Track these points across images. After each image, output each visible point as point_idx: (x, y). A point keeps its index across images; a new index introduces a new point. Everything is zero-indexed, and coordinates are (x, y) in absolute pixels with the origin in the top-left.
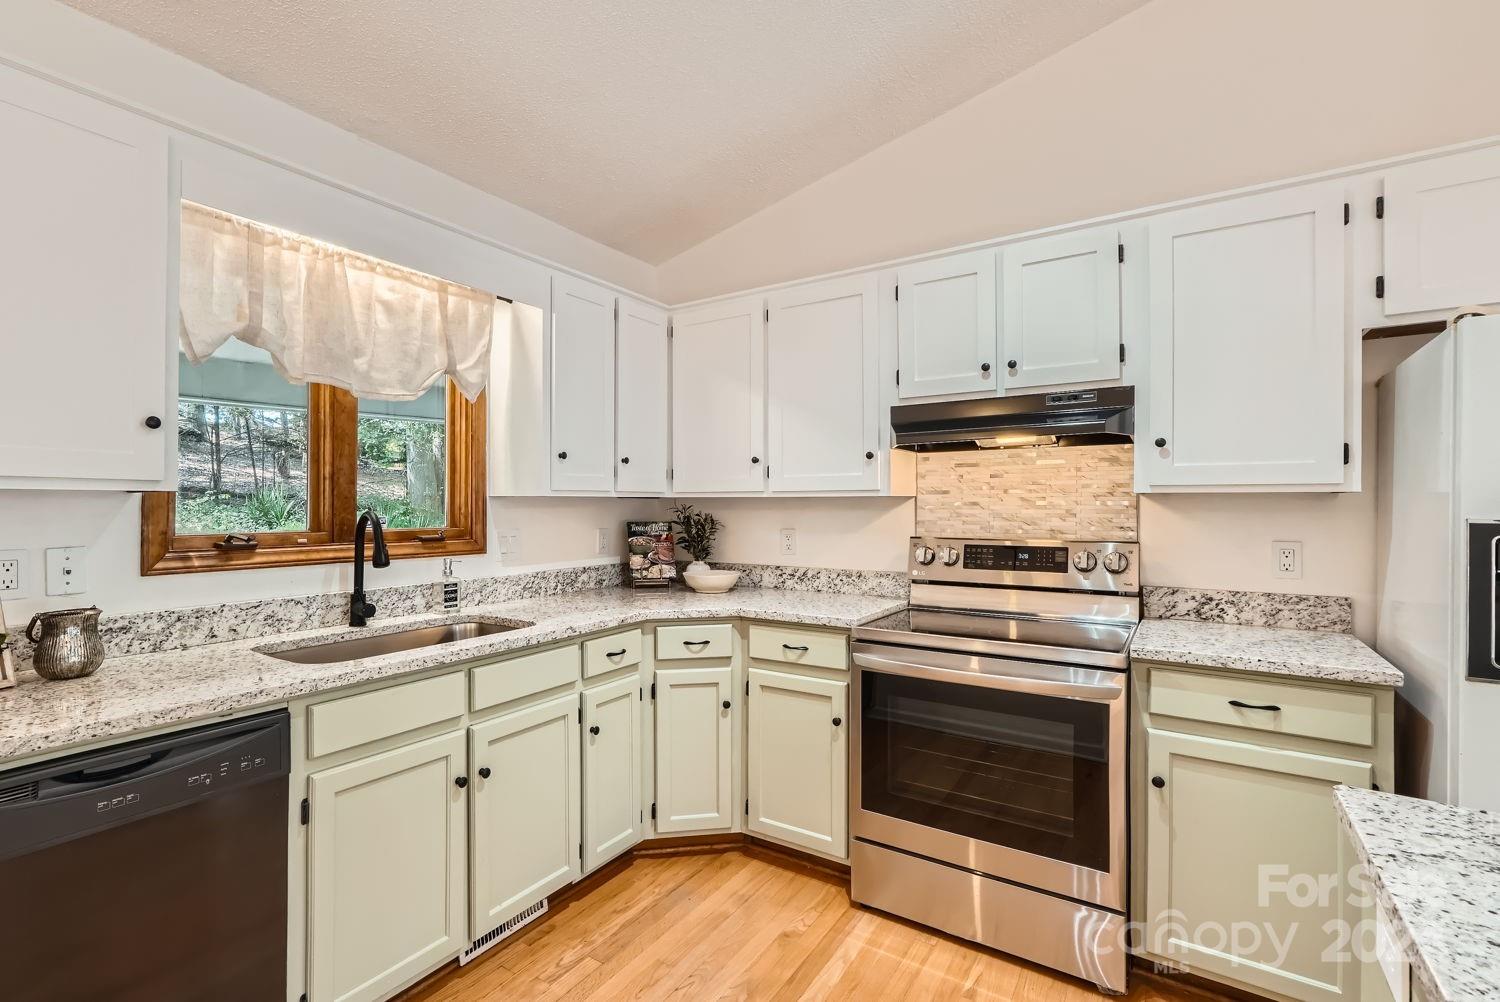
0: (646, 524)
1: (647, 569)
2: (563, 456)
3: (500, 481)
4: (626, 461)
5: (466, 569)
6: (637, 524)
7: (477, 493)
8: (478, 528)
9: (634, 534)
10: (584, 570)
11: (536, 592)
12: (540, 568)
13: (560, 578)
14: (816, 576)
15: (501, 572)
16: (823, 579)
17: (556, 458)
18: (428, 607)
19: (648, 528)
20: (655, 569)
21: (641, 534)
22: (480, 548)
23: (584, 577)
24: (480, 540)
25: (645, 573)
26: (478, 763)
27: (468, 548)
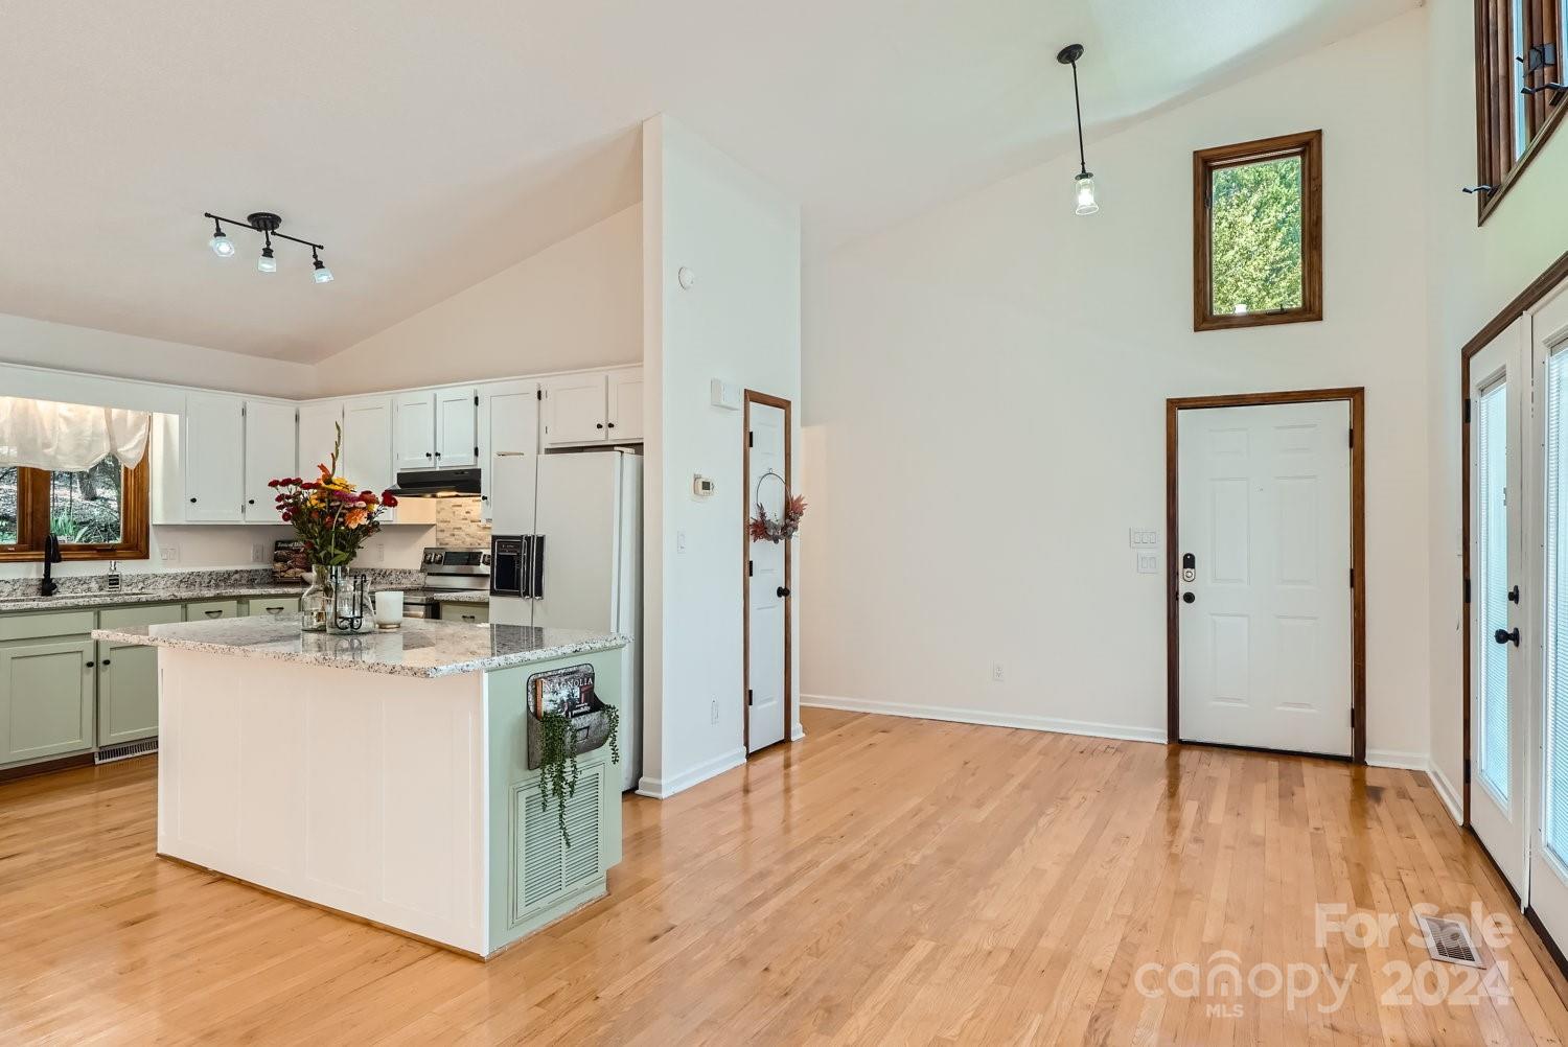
0: (289, 542)
1: (285, 572)
2: (194, 500)
3: (157, 516)
4: (252, 502)
5: (127, 568)
6: (283, 542)
7: (142, 522)
8: (143, 544)
9: (280, 549)
10: (237, 572)
11: (192, 584)
12: (196, 570)
13: (214, 577)
14: (390, 574)
15: (161, 571)
16: (394, 576)
17: (190, 503)
18: (101, 589)
19: (291, 545)
20: (291, 572)
21: (284, 548)
22: (144, 555)
23: (237, 576)
24: (143, 549)
25: (283, 574)
26: (103, 658)
27: (134, 555)
